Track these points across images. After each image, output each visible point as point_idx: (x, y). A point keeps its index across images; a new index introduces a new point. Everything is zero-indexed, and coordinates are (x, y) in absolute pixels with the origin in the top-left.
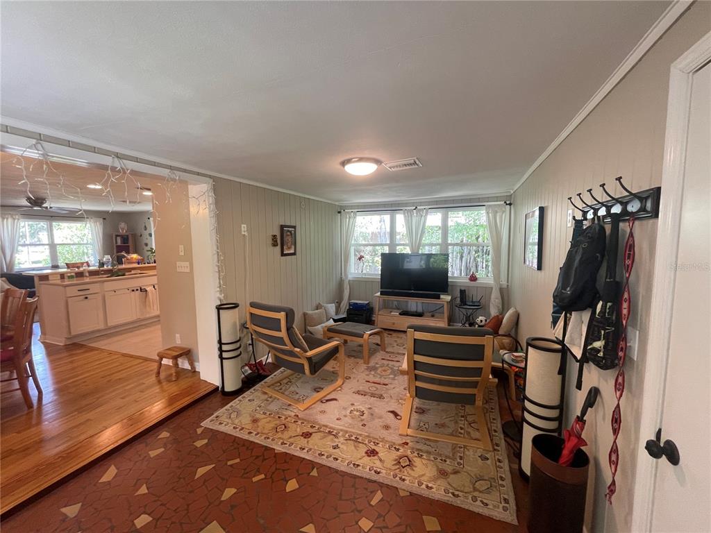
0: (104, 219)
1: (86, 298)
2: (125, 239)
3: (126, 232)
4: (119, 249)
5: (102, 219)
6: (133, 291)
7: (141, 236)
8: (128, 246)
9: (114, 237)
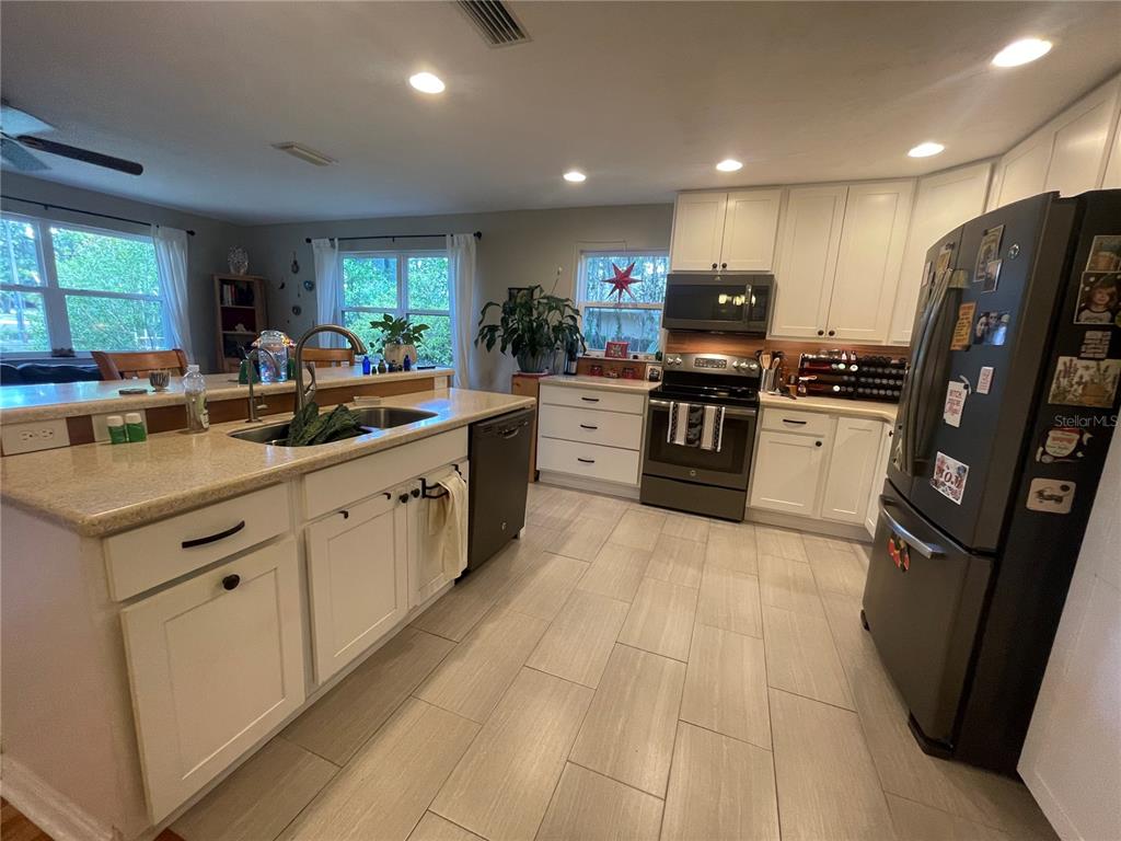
0: (191, 233)
1: (231, 583)
2: (244, 293)
3: (247, 273)
4: (230, 318)
5: (184, 233)
6: (404, 499)
7: (283, 286)
8: (253, 311)
9: (217, 283)
